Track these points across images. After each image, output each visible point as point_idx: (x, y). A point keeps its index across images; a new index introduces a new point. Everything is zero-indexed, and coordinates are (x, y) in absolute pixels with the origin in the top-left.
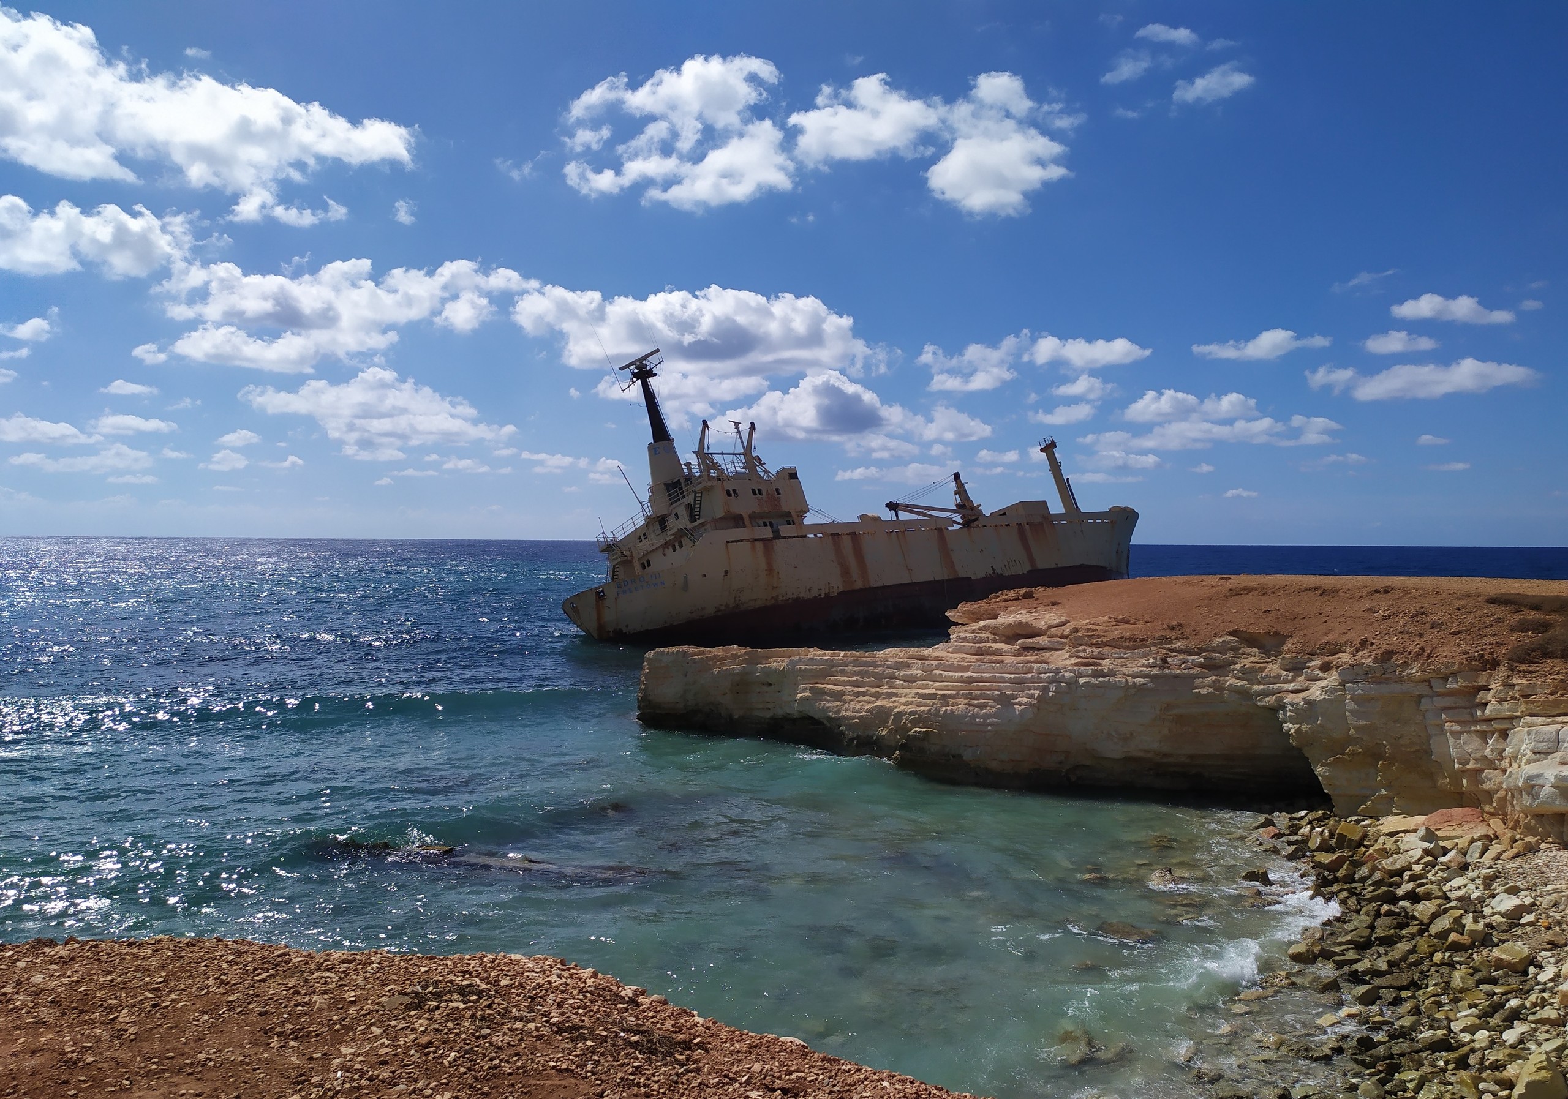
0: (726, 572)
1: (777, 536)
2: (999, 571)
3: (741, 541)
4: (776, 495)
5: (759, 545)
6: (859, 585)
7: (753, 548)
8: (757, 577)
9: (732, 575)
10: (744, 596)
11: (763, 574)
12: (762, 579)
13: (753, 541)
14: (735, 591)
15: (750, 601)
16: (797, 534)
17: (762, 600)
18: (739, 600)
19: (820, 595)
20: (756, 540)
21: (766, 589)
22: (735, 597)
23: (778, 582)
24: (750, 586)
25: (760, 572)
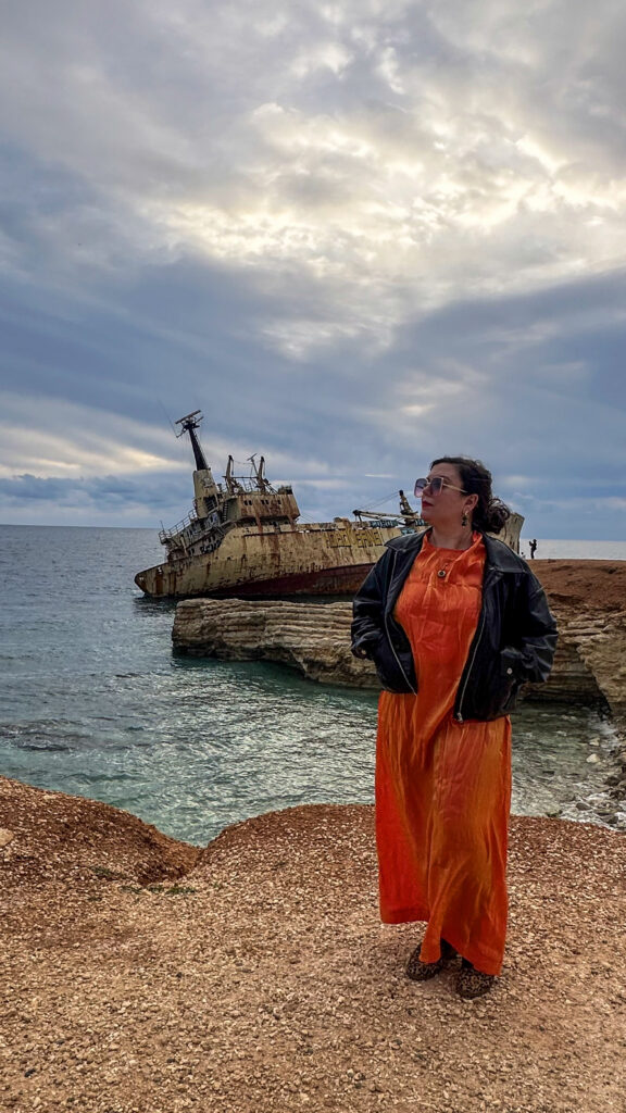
0: (244, 556)
1: (279, 532)
3: (254, 535)
4: (278, 505)
5: (266, 538)
6: (335, 565)
7: (262, 540)
8: (265, 559)
9: (248, 557)
10: (257, 572)
11: (269, 558)
12: (269, 561)
13: (262, 535)
14: (250, 569)
15: (260, 575)
16: (292, 530)
17: (269, 575)
18: (253, 575)
19: (308, 571)
20: (264, 534)
21: (271, 567)
22: (250, 573)
23: (279, 563)
24: (260, 565)
25: (267, 556)
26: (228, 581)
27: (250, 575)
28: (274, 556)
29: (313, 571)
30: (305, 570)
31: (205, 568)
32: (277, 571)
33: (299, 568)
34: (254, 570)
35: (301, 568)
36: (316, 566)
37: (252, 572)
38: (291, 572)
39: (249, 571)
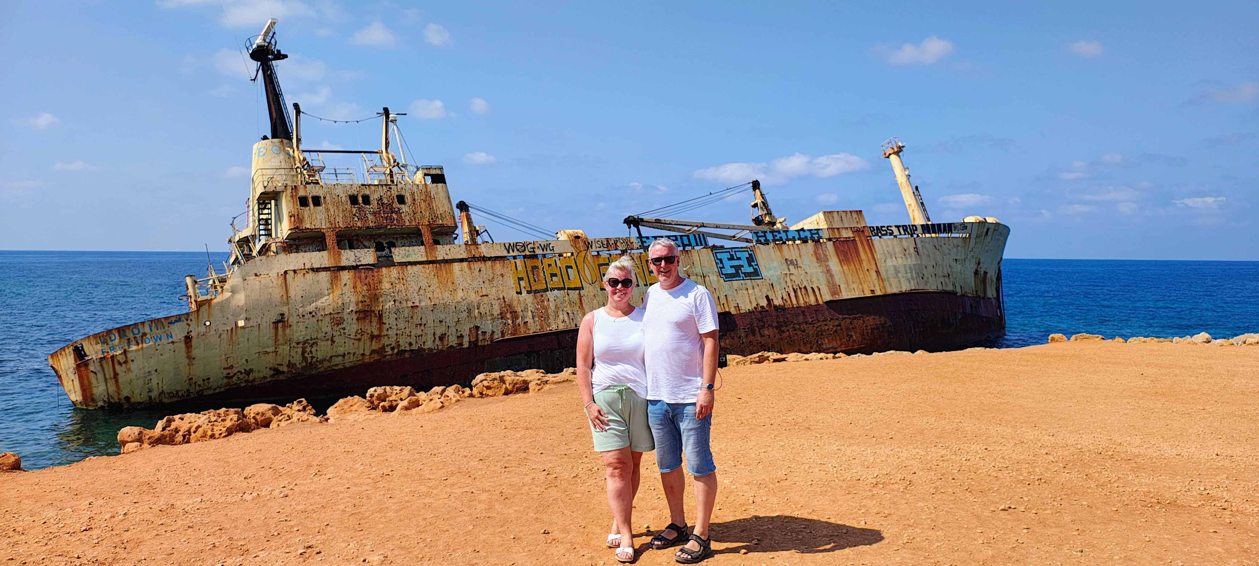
0: (281, 317)
1: (385, 262)
2: (777, 302)
3: (313, 270)
4: (396, 205)
5: (346, 276)
6: (534, 328)
7: (334, 281)
8: (339, 321)
9: (293, 320)
10: (322, 351)
11: (350, 318)
12: (352, 326)
13: (336, 270)
14: (301, 345)
15: (331, 357)
16: (425, 259)
17: (356, 355)
18: (312, 357)
19: (461, 344)
20: (343, 268)
21: (359, 340)
22: (303, 352)
23: (380, 329)
24: (329, 336)
25: (345, 316)
26: (248, 372)
27: (305, 359)
28: (365, 313)
29: (474, 344)
30: (452, 341)
31: (183, 345)
32: (375, 346)
33: (437, 339)
34: (312, 346)
35: (442, 338)
36: (484, 333)
37: (308, 349)
38: (415, 347)
39: (300, 350)
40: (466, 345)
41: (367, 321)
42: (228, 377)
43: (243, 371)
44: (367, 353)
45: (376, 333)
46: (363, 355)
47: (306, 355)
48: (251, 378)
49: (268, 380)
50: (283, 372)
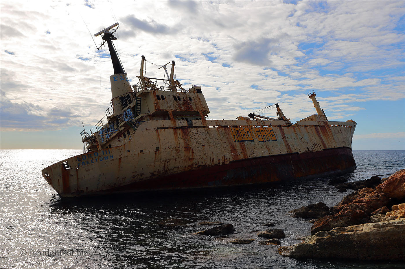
0: (157, 149)
1: (191, 126)
2: (310, 149)
3: (167, 128)
4: (189, 101)
5: (179, 131)
6: (242, 157)
7: (175, 133)
8: (178, 152)
9: (162, 150)
10: (172, 165)
11: (182, 150)
12: (183, 154)
13: (175, 128)
14: (164, 162)
15: (174, 168)
16: (203, 126)
17: (183, 167)
18: (167, 168)
19: (219, 163)
20: (177, 128)
21: (185, 160)
22: (164, 166)
23: (192, 155)
24: (174, 158)
25: (180, 149)
26: (142, 175)
27: (164, 168)
28: (187, 148)
29: (223, 163)
30: (216, 162)
32: (190, 163)
33: (211, 160)
34: (168, 163)
35: (213, 160)
36: (227, 158)
37: (166, 164)
38: (203, 164)
39: (163, 164)
40: (221, 164)
41: (188, 152)
42: (134, 177)
43: (140, 174)
44: (187, 166)
45: (191, 157)
46: (185, 167)
47: (165, 167)
48: (142, 178)
49: (148, 179)
50: (155, 175)
